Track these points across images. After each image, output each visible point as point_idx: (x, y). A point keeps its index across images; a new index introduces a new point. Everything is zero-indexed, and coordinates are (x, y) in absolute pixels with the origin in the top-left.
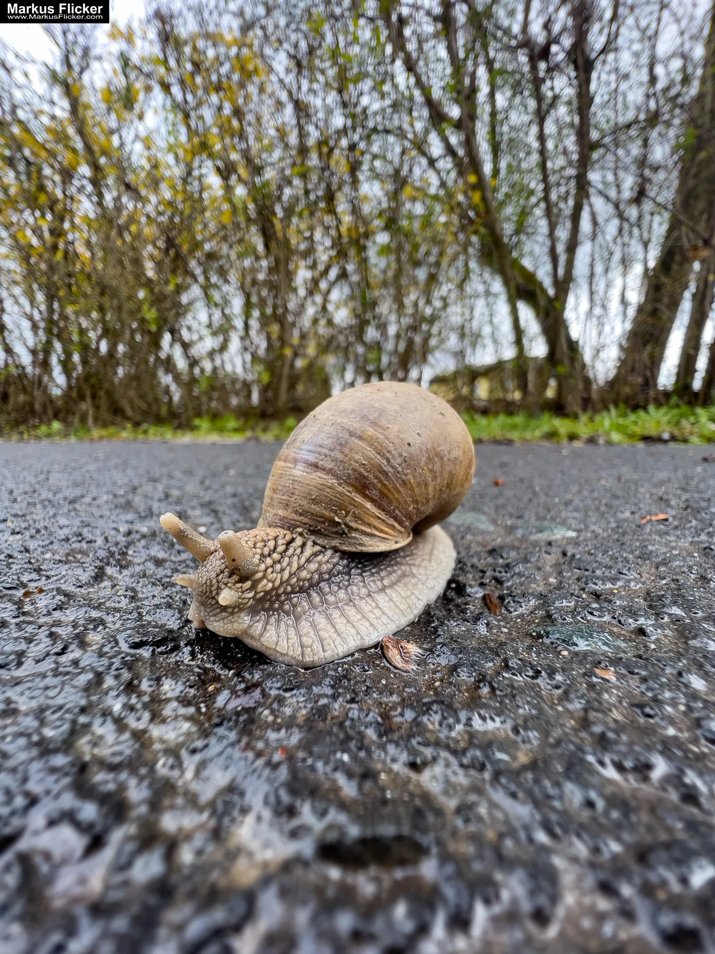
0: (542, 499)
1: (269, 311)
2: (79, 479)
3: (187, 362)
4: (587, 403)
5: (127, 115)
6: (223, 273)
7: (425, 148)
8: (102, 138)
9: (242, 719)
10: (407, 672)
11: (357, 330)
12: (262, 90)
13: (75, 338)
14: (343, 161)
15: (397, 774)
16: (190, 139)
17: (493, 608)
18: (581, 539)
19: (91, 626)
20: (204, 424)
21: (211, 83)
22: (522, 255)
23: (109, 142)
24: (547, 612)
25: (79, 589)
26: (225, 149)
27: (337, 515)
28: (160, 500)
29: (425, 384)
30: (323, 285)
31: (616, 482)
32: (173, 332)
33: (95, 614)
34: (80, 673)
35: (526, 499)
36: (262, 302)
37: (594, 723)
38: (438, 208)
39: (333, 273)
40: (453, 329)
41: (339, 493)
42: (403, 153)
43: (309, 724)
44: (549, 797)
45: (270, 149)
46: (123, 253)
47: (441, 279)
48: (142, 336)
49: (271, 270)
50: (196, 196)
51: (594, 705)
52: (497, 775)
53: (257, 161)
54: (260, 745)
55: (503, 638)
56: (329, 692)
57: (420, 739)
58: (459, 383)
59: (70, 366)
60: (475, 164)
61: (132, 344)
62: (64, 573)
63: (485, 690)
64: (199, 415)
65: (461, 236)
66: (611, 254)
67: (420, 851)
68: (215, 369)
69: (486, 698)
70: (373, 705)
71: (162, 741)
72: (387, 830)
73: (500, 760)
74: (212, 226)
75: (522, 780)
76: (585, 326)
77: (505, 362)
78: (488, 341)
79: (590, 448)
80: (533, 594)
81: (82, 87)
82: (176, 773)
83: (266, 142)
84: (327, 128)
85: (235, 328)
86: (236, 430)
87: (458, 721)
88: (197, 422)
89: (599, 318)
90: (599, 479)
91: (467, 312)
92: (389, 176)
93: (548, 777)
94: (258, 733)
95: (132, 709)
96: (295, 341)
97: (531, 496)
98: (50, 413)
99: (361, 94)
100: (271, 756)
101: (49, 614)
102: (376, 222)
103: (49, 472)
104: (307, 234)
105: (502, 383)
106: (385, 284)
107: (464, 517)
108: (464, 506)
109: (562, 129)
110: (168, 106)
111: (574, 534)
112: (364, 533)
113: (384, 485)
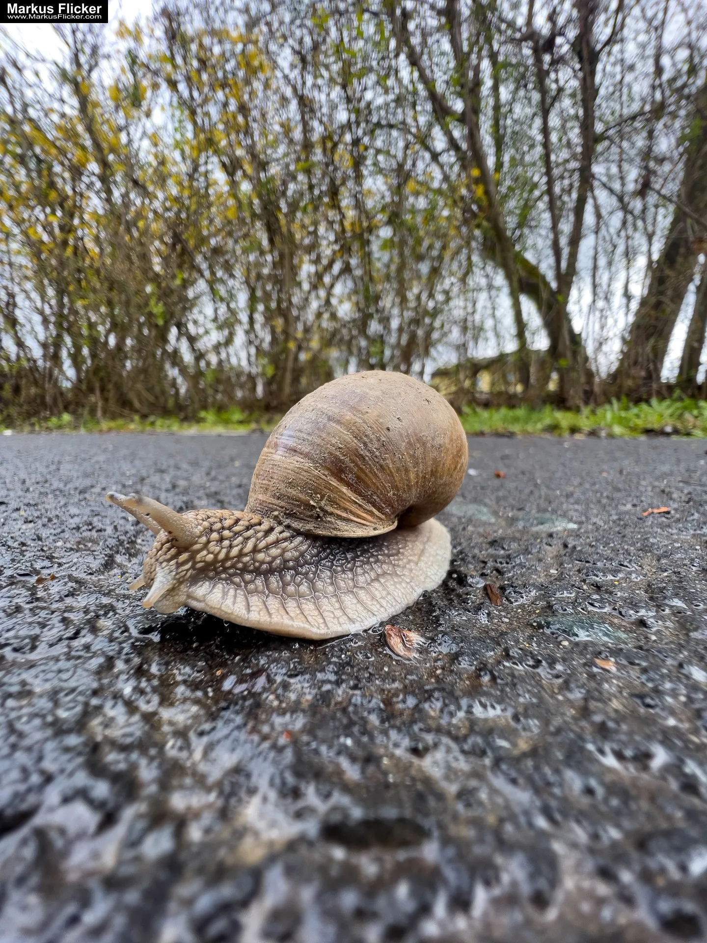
0: (544, 491)
1: (273, 305)
2: (89, 470)
3: (194, 355)
4: (589, 396)
5: (135, 113)
6: (228, 268)
7: (429, 142)
8: (111, 135)
9: (248, 703)
10: (409, 660)
11: (360, 323)
12: (267, 86)
13: (85, 332)
14: (347, 156)
15: (399, 759)
16: (196, 135)
17: (494, 598)
18: (582, 531)
19: (102, 612)
20: (209, 416)
21: (217, 79)
22: (525, 249)
23: (117, 138)
24: (548, 603)
25: (90, 576)
26: (230, 145)
27: (313, 499)
28: (167, 491)
29: (427, 377)
30: (327, 279)
31: (618, 475)
32: (179, 326)
33: (105, 600)
34: (91, 658)
35: (527, 491)
36: (267, 296)
37: (594, 713)
38: (441, 202)
39: (337, 267)
40: (455, 322)
41: (314, 476)
42: (407, 147)
43: (314, 709)
44: (549, 784)
45: (275, 144)
46: (131, 249)
47: (444, 273)
48: (149, 330)
49: (275, 265)
50: (202, 191)
51: (594, 694)
52: (497, 763)
53: (262, 156)
54: (266, 729)
55: (503, 628)
56: (333, 678)
57: (421, 725)
58: (462, 376)
59: (79, 359)
60: (478, 158)
61: (139, 338)
62: (75, 560)
63: (486, 679)
64: (205, 407)
65: (464, 230)
66: (615, 247)
67: (421, 834)
68: (220, 362)
69: (486, 686)
70: (376, 692)
71: (171, 723)
72: (390, 812)
73: (501, 747)
74: (218, 222)
75: (523, 767)
76: (588, 319)
77: (507, 355)
78: (490, 335)
79: (592, 441)
80: (534, 585)
81: (92, 85)
82: (184, 754)
83: (271, 137)
84: (332, 123)
85: (240, 322)
86: (241, 422)
87: (459, 708)
88: (203, 414)
89: (602, 311)
90: (600, 472)
91: (470, 305)
92: (393, 170)
93: (548, 764)
94: (263, 717)
95: (142, 692)
96: (299, 334)
97: (532, 488)
98: (61, 405)
99: (365, 89)
100: (276, 740)
101: (61, 600)
102: (380, 216)
103: (59, 463)
104: (311, 229)
105: (504, 377)
106: (388, 278)
107: (464, 508)
108: (463, 496)
109: (566, 121)
110: (175, 103)
111: (575, 526)
112: (339, 517)
113: (361, 469)
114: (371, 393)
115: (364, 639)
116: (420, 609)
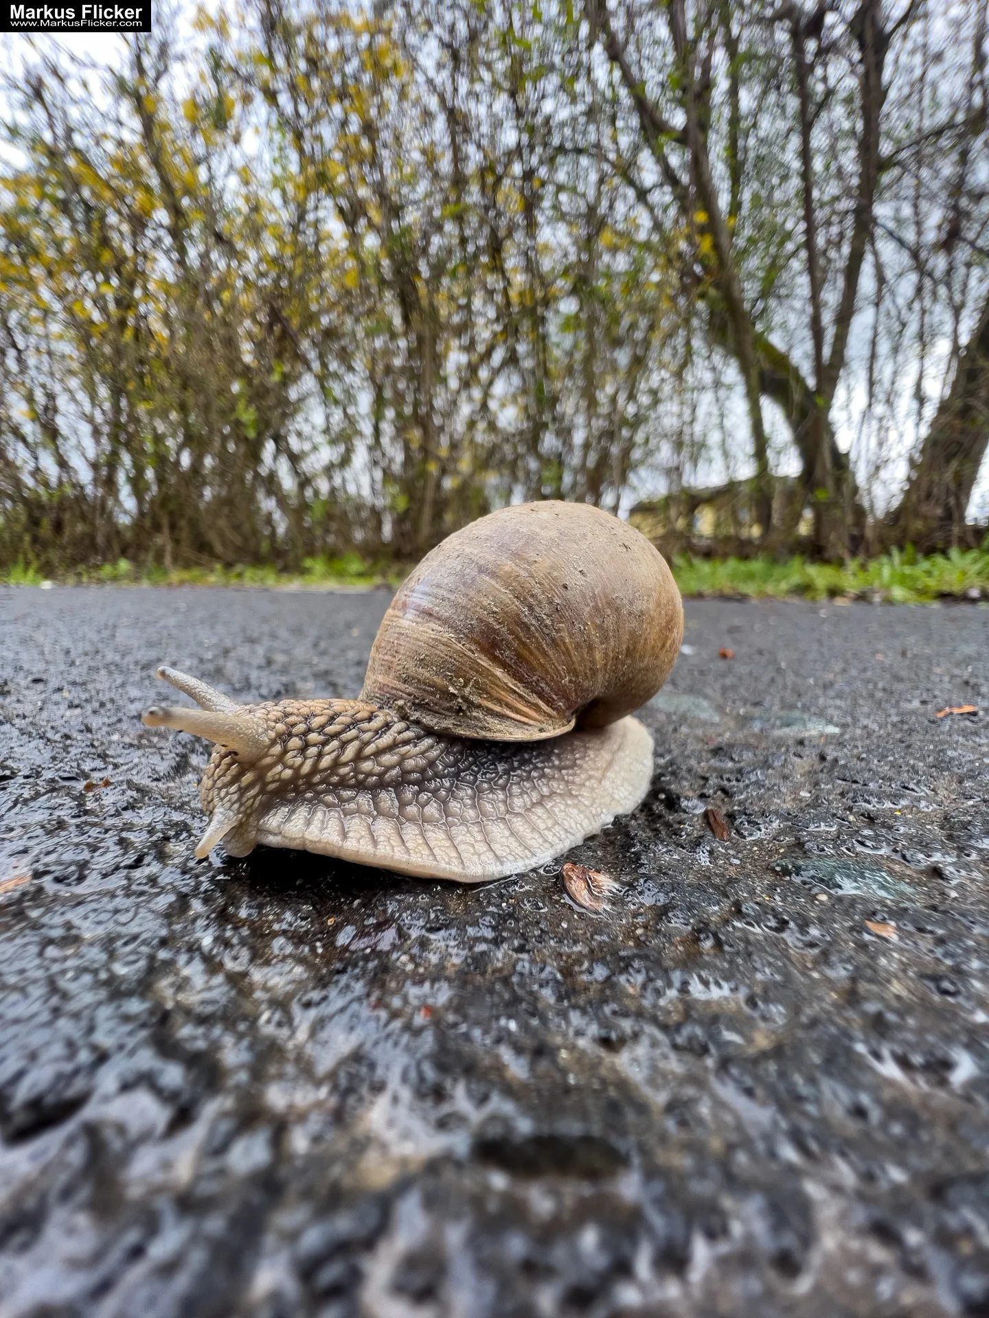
0: (790, 678)
1: (408, 410)
2: (155, 637)
3: (297, 480)
4: (858, 544)
5: (218, 138)
6: (345, 357)
7: (634, 174)
8: (185, 171)
9: (371, 965)
10: (597, 913)
11: (529, 436)
12: (402, 95)
13: (149, 447)
14: (516, 196)
15: (583, 1052)
16: (303, 168)
17: (718, 830)
18: (847, 737)
19: (172, 833)
20: (317, 565)
21: (333, 87)
22: (769, 329)
23: (194, 175)
24: (797, 838)
25: (155, 783)
26: (350, 181)
27: (453, 685)
28: (260, 667)
29: (623, 513)
30: (484, 374)
31: (899, 658)
32: (278, 439)
33: (177, 817)
34: (158, 894)
35: (766, 679)
36: (399, 398)
37: (866, 999)
38: (649, 261)
39: (498, 356)
40: (666, 436)
41: (457, 652)
42: (601, 181)
43: (462, 979)
44: (799, 1099)
45: (412, 181)
46: (212, 331)
47: (650, 364)
48: (236, 445)
49: (411, 353)
50: (311, 249)
51: (865, 972)
52: (724, 1064)
53: (395, 198)
54: (396, 1002)
55: (732, 872)
56: (489, 934)
57: (615, 1006)
58: (673, 513)
59: (141, 486)
60: (706, 196)
61: (223, 456)
62: (136, 760)
63: (708, 944)
64: (311, 553)
65: (682, 301)
66: (904, 325)
67: (618, 1161)
68: (333, 491)
69: (708, 954)
70: (550, 956)
71: (265, 988)
72: (571, 1127)
73: (729, 1043)
74: (332, 292)
75: (761, 1072)
76: (860, 432)
77: (740, 483)
78: (716, 454)
79: (860, 608)
80: (776, 813)
81: (159, 100)
82: (285, 1032)
83: (407, 170)
84: (494, 148)
85: (360, 434)
86: (361, 575)
87: (669, 984)
88: (308, 563)
89: (881, 419)
90: (874, 653)
91: (687, 412)
92: (580, 215)
93: (800, 1071)
94: (393, 985)
95: (227, 944)
96: (444, 452)
97: (774, 674)
98: (116, 548)
99: (543, 97)
100: (411, 1018)
101: (117, 814)
102: (560, 283)
103: (115, 627)
104: (463, 301)
105: (734, 514)
106: (570, 371)
107: (675, 701)
108: (674, 683)
109: (836, 139)
110: (274, 122)
111: (837, 730)
112: (490, 712)
113: (524, 644)
114: (544, 533)
115: (533, 882)
116: (612, 843)
